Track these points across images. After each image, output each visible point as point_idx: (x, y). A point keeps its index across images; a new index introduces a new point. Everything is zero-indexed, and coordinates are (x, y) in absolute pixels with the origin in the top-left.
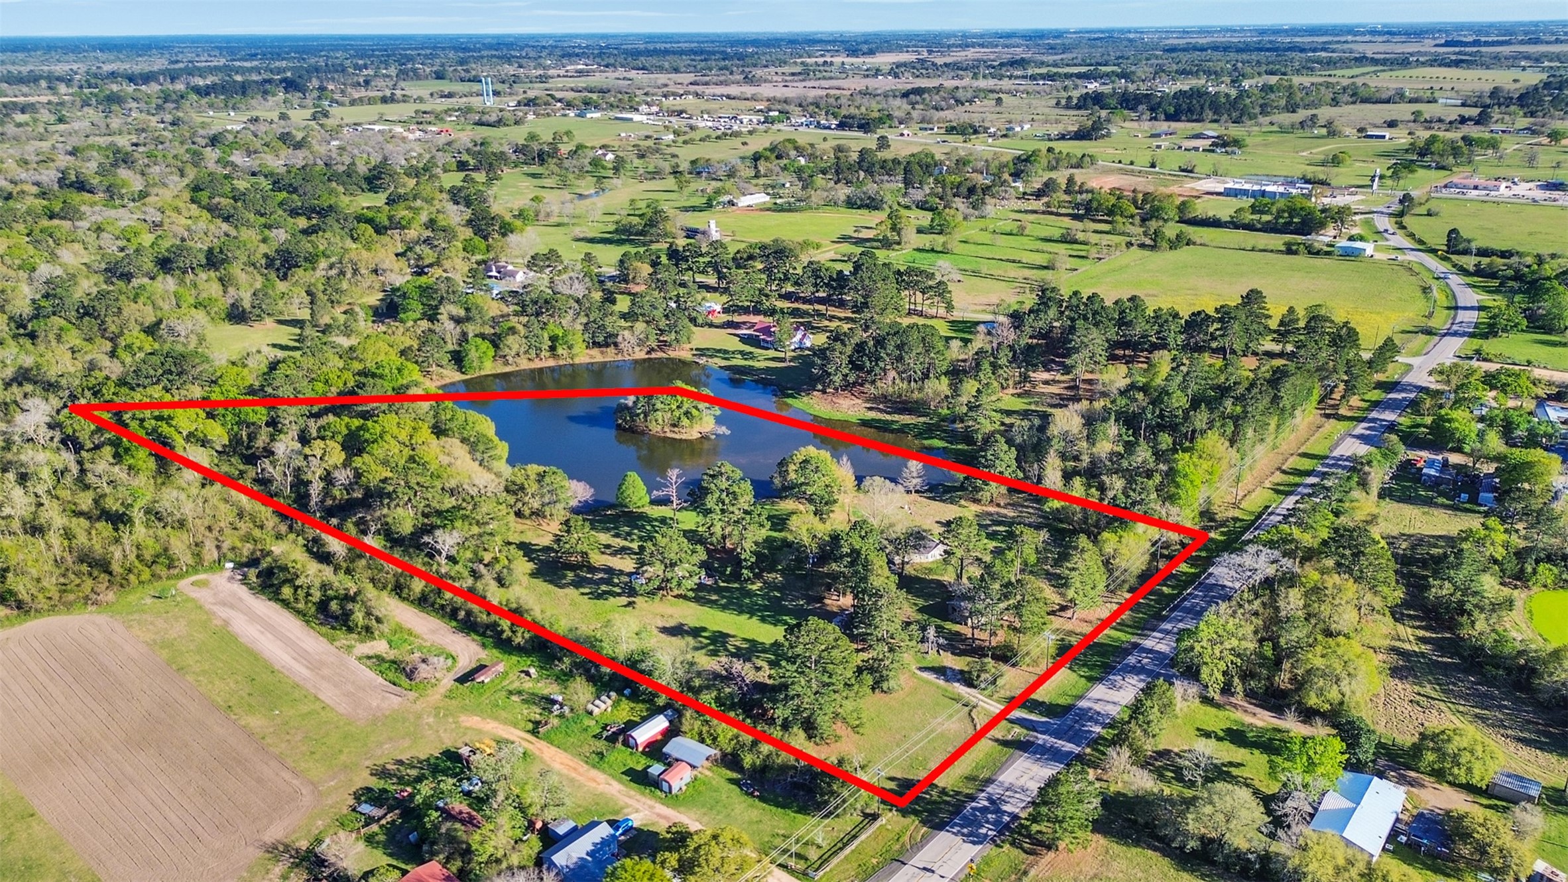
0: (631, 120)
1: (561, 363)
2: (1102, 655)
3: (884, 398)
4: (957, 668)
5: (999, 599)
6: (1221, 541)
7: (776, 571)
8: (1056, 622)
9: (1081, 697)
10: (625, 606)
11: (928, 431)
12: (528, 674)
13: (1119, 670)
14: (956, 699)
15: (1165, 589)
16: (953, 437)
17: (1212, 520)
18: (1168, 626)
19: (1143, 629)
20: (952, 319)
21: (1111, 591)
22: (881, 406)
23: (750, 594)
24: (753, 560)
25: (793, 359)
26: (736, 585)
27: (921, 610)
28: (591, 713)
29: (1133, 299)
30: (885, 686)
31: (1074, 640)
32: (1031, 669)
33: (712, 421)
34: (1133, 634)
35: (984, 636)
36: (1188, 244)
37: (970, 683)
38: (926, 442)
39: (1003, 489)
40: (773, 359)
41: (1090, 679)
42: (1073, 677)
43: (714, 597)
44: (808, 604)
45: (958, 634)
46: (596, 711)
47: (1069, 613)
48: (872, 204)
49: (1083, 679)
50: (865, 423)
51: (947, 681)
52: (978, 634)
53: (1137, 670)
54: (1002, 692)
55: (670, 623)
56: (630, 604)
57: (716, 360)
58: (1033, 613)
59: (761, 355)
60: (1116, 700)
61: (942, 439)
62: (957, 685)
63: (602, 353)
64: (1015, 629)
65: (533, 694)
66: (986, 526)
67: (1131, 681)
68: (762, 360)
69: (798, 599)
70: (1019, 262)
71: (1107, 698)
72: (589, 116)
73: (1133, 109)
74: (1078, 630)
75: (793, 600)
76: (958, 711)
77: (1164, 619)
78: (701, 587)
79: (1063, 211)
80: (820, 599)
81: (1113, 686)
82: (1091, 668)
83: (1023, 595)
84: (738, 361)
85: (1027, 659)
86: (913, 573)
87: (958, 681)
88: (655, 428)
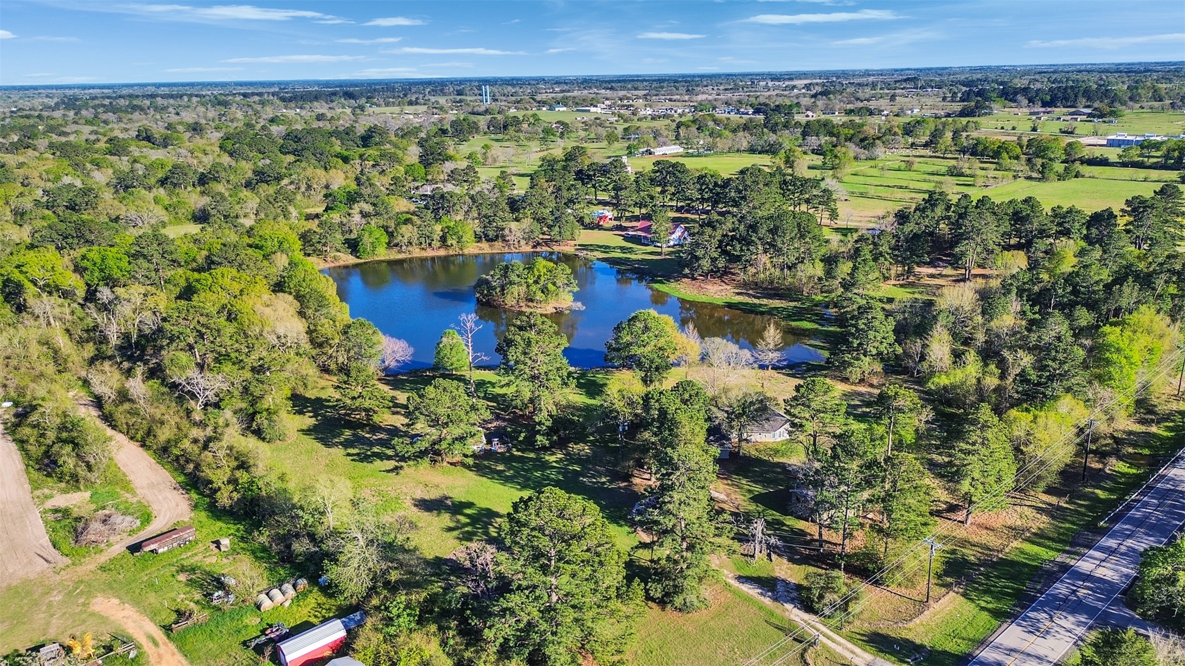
0: (589, 111)
1: (451, 252)
2: (1012, 578)
3: (756, 285)
4: (793, 580)
5: (858, 485)
6: (1168, 438)
7: (585, 443)
8: (942, 527)
9: (982, 643)
10: (388, 471)
11: (799, 314)
12: (218, 544)
13: (1043, 604)
14: (785, 629)
15: (1099, 492)
16: (822, 319)
17: (1151, 412)
18: (1112, 543)
19: (1073, 544)
20: (836, 226)
21: (1021, 490)
22: (751, 292)
23: (545, 466)
24: (549, 423)
25: (670, 253)
26: (532, 455)
27: (756, 499)
28: (258, 607)
29: (1027, 201)
30: (678, 601)
31: (971, 554)
32: (903, 591)
33: (570, 298)
34: (1058, 550)
35: (836, 538)
36: (1076, 176)
37: (808, 607)
38: (794, 324)
39: (878, 367)
40: (651, 253)
41: (997, 614)
42: (968, 609)
43: (501, 467)
44: (611, 482)
45: (802, 533)
46: (267, 604)
47: (961, 515)
48: (771, 150)
49: (985, 615)
50: (730, 306)
51: (776, 599)
52: (827, 535)
53: (1074, 606)
54: (857, 623)
55: (433, 495)
56: (396, 469)
57: (595, 253)
58: (909, 509)
59: (640, 250)
60: (1041, 652)
61: (813, 321)
62: (789, 606)
63: (491, 246)
64: (880, 531)
65: (208, 574)
66: (855, 407)
67: (1063, 622)
68: (640, 253)
69: (600, 474)
70: (906, 188)
71: (1023, 646)
72: (557, 109)
73: (1013, 100)
74: (975, 539)
75: (593, 476)
76: (785, 650)
77: (1103, 532)
78: (488, 455)
79: (950, 156)
80: (627, 477)
81: (1034, 629)
82: (999, 596)
83: (894, 482)
84: (618, 254)
85: (898, 576)
86: (754, 453)
87: (792, 601)
88: (510, 301)
